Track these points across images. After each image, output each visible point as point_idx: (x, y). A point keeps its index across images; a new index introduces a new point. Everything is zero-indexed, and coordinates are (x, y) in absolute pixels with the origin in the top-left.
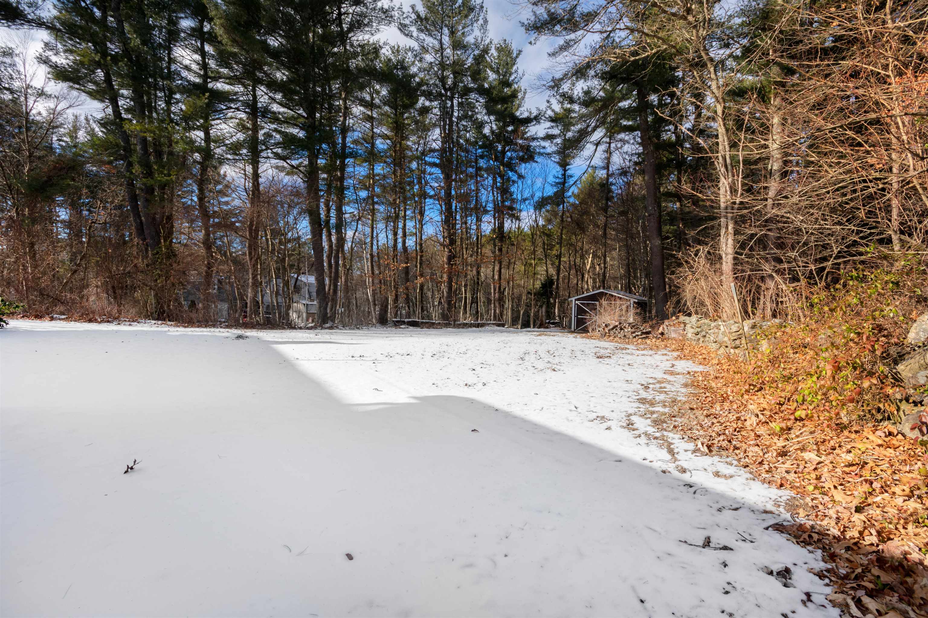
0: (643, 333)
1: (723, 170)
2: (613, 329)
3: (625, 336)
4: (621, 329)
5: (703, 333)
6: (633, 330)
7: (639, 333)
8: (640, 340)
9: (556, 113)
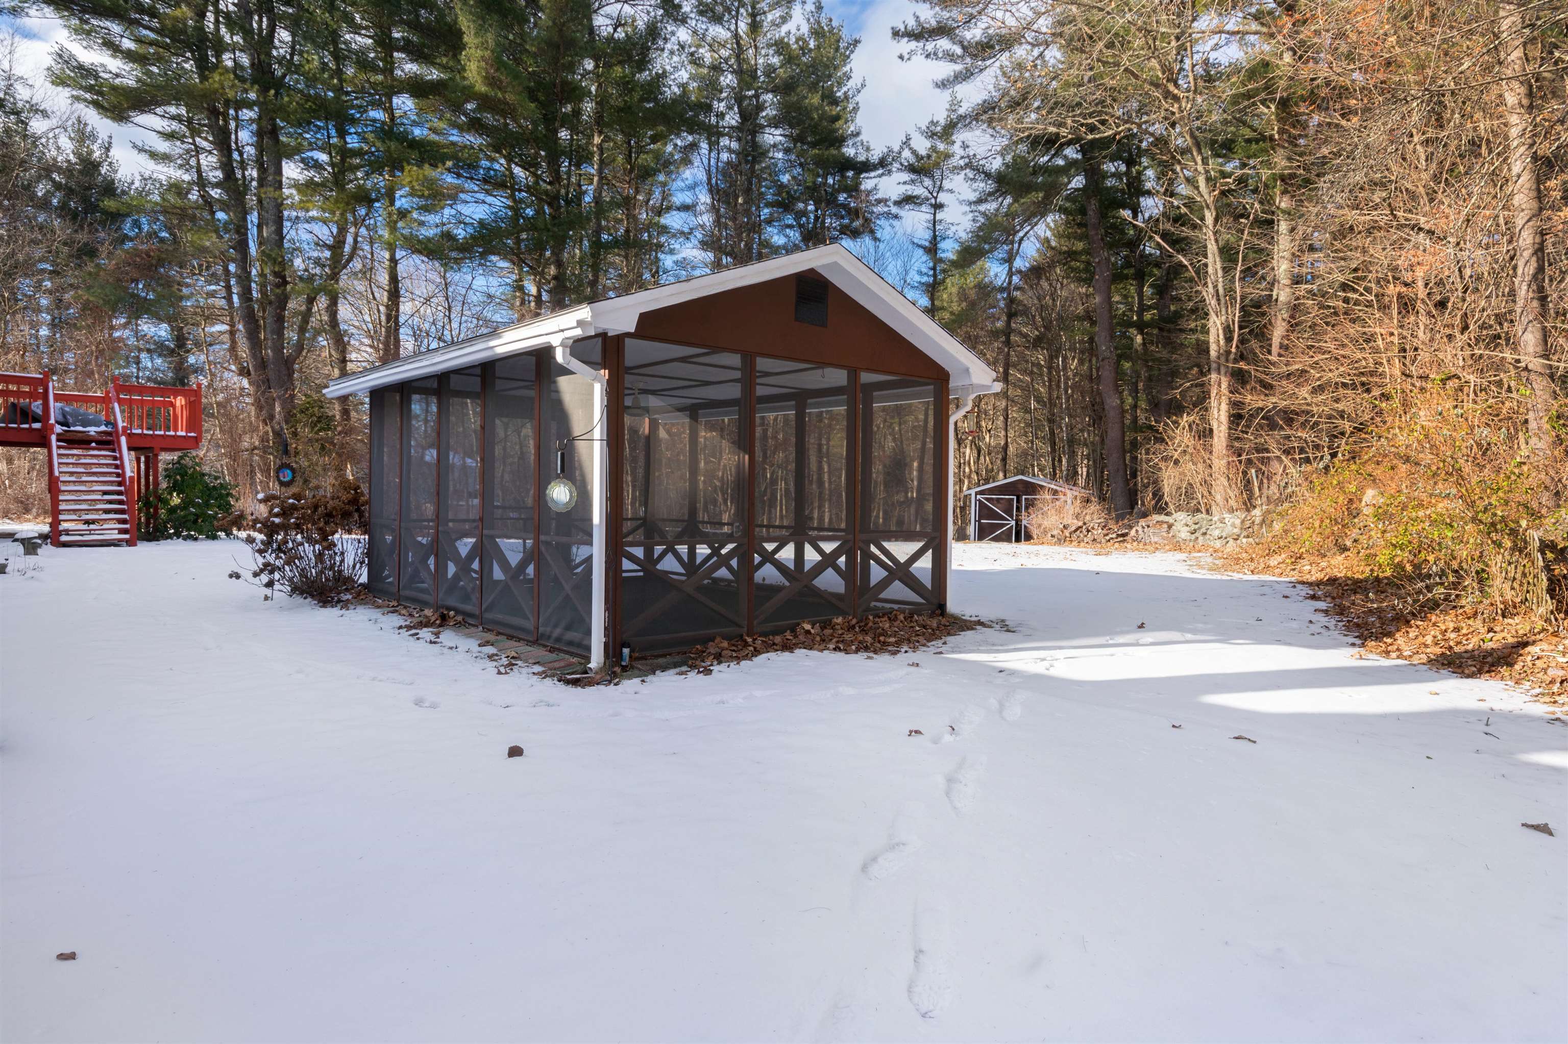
0: (1119, 536)
1: (1214, 302)
2: (1075, 531)
3: (1094, 540)
4: (1088, 531)
5: (1203, 530)
6: (1105, 532)
7: (1114, 536)
8: (1117, 545)
9: (919, 158)
